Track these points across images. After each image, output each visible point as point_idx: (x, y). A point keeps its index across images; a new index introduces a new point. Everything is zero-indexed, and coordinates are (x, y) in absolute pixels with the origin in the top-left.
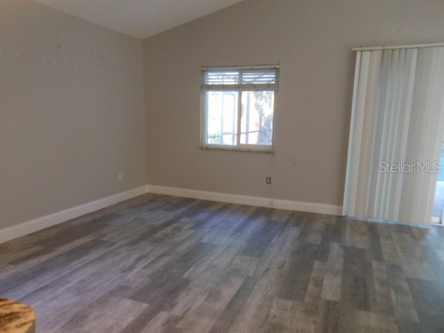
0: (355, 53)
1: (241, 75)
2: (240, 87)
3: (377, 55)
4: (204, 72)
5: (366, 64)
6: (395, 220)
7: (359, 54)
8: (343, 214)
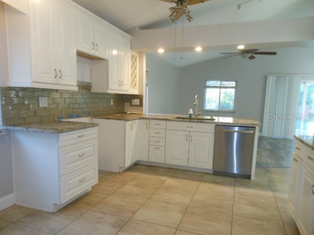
0: (267, 77)
1: (221, 82)
2: (221, 87)
3: (275, 78)
4: (206, 81)
5: (271, 80)
6: (282, 136)
7: (268, 77)
8: (263, 135)
